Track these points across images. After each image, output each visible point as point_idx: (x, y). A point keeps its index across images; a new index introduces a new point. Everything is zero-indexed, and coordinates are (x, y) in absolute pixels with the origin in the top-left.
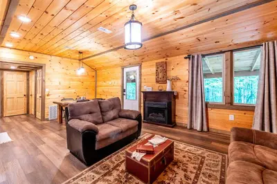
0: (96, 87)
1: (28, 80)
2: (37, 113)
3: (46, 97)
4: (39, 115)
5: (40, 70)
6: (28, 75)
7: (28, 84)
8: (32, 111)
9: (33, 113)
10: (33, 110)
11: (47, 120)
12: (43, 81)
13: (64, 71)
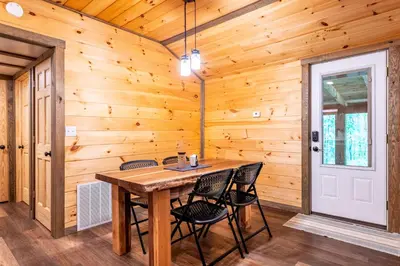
0: (202, 124)
1: (11, 102)
2: (39, 204)
3: (69, 156)
4: (44, 211)
5: (47, 65)
6: (11, 89)
7: (11, 114)
8: (24, 194)
9: (27, 199)
10: (27, 190)
11: (73, 233)
12: (57, 99)
13: (123, 71)
